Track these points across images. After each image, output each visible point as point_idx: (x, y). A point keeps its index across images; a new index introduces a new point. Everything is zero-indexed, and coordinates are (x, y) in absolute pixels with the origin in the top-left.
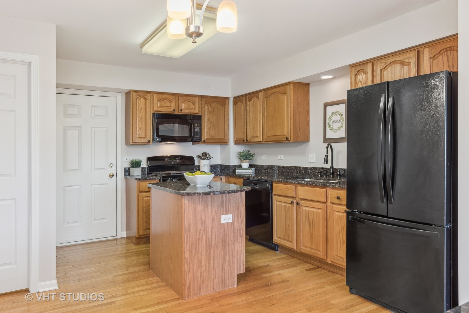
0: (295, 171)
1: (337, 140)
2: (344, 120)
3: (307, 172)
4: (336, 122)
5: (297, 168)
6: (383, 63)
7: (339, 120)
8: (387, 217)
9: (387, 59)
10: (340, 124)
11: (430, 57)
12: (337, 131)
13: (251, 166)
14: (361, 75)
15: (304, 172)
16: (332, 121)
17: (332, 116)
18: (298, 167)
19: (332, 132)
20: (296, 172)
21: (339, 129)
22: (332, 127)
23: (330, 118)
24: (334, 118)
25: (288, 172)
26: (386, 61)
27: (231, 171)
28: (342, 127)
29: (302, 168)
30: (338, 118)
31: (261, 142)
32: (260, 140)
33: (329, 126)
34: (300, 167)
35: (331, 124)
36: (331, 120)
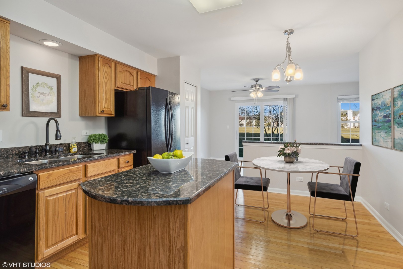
16: (37, 92)
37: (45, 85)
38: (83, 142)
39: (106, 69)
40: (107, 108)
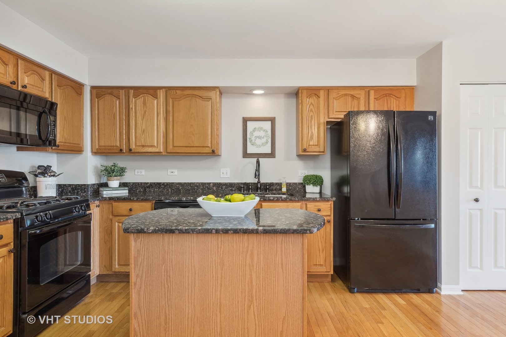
0: (202, 187)
1: (261, 155)
2: (269, 137)
3: (220, 188)
4: (260, 137)
5: (203, 184)
6: (336, 93)
7: (263, 136)
8: (395, 219)
9: (339, 91)
10: (264, 140)
11: (375, 97)
12: (260, 147)
13: (123, 185)
14: (313, 98)
15: (215, 188)
16: (254, 137)
17: (254, 131)
18: (205, 183)
19: (255, 147)
20: (202, 189)
21: (263, 145)
22: (255, 143)
23: (252, 133)
24: (256, 134)
25: (188, 190)
26: (339, 92)
27: (90, 193)
28: (267, 143)
29: (212, 184)
30: (262, 134)
31: (161, 152)
32: (161, 150)
33: (251, 141)
34: (209, 184)
35: (253, 139)
36: (253, 135)
37: (261, 129)
38: (299, 183)
39: (313, 100)
40: (314, 145)
